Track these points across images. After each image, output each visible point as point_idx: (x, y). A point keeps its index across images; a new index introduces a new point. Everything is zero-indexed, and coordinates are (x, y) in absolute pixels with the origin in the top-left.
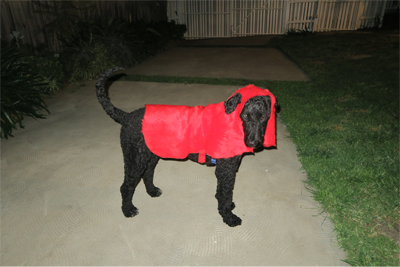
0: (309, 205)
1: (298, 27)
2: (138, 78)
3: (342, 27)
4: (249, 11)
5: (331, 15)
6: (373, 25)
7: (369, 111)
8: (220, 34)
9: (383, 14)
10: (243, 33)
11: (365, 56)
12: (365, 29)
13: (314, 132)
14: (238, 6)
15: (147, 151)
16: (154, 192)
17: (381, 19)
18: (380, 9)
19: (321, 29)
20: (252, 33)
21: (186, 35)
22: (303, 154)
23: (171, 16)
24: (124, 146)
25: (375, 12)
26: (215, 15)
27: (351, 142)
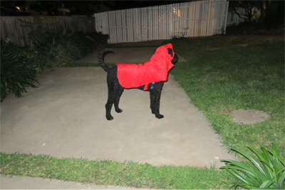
0: (193, 109)
1: (179, 35)
2: (87, 65)
3: (203, 34)
4: (148, 26)
5: (197, 27)
6: (220, 33)
7: (218, 73)
8: (131, 40)
9: (225, 26)
10: (145, 39)
11: (216, 49)
12: (217, 35)
13: (192, 83)
14: (141, 23)
15: (119, 85)
16: (118, 111)
17: (225, 29)
18: (224, 23)
19: (192, 35)
20: (151, 39)
21: (108, 41)
22: (188, 92)
23: (98, 30)
24: (108, 82)
25: (221, 25)
26: (127, 28)
27: (210, 85)
